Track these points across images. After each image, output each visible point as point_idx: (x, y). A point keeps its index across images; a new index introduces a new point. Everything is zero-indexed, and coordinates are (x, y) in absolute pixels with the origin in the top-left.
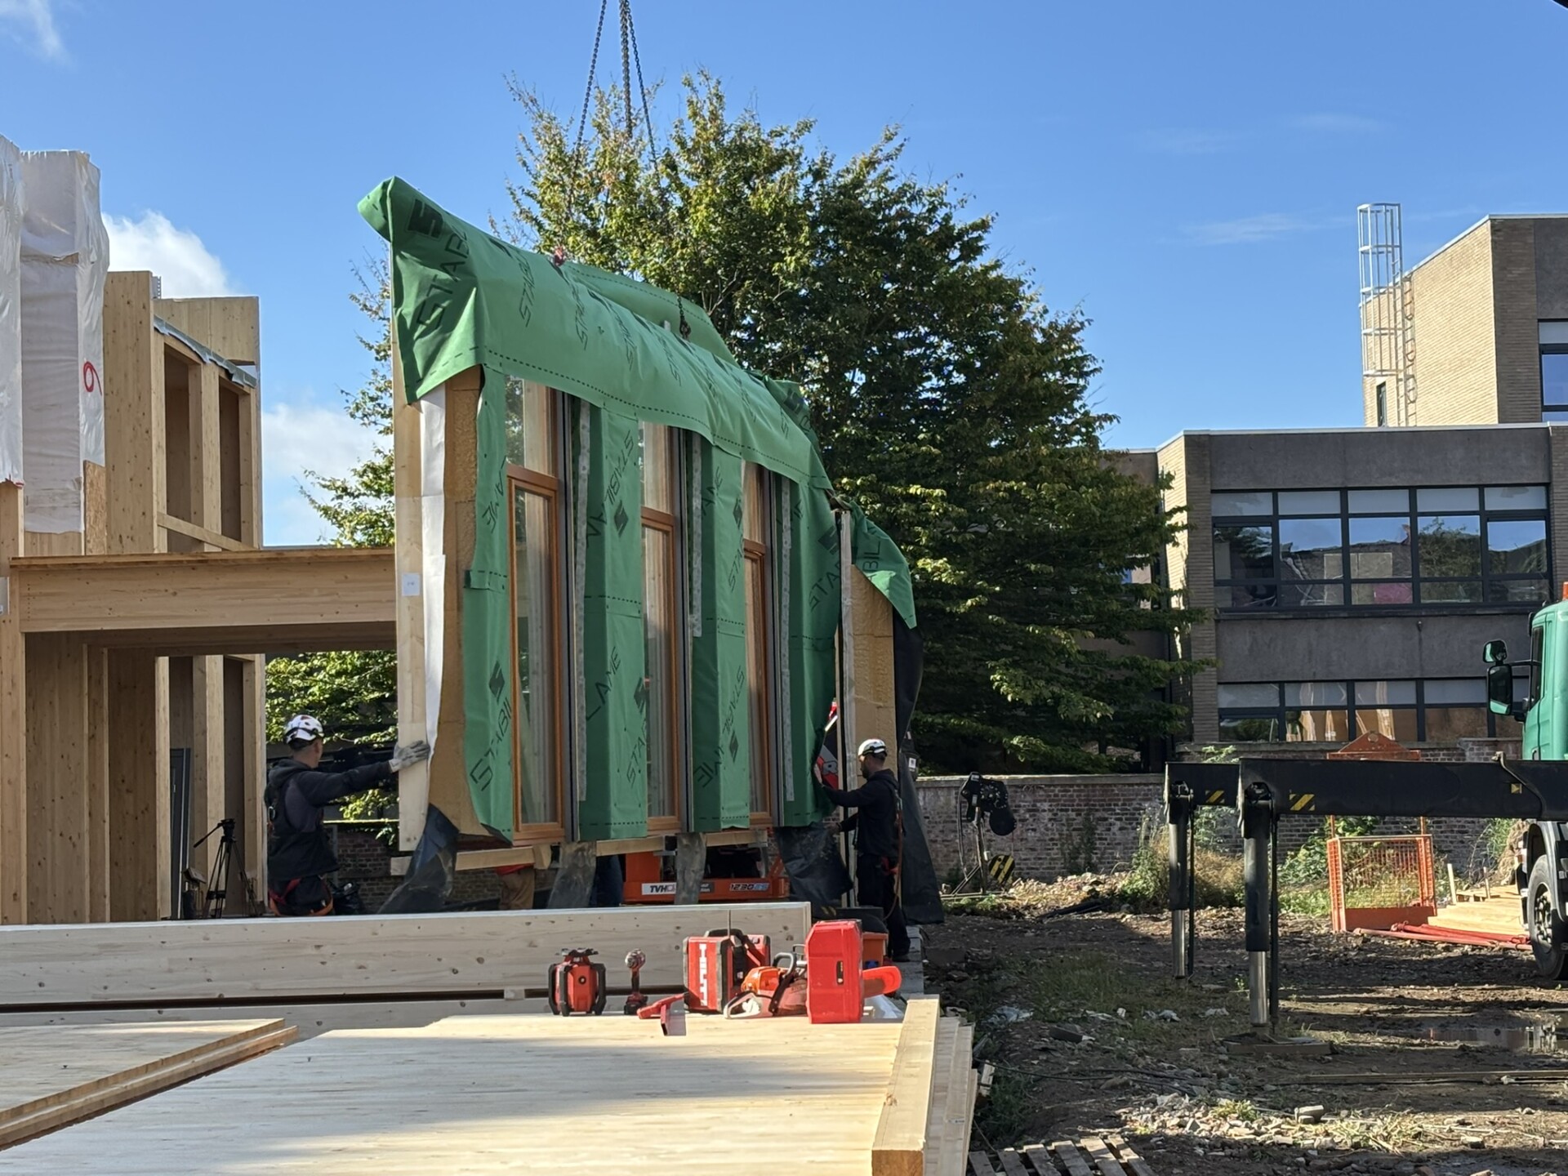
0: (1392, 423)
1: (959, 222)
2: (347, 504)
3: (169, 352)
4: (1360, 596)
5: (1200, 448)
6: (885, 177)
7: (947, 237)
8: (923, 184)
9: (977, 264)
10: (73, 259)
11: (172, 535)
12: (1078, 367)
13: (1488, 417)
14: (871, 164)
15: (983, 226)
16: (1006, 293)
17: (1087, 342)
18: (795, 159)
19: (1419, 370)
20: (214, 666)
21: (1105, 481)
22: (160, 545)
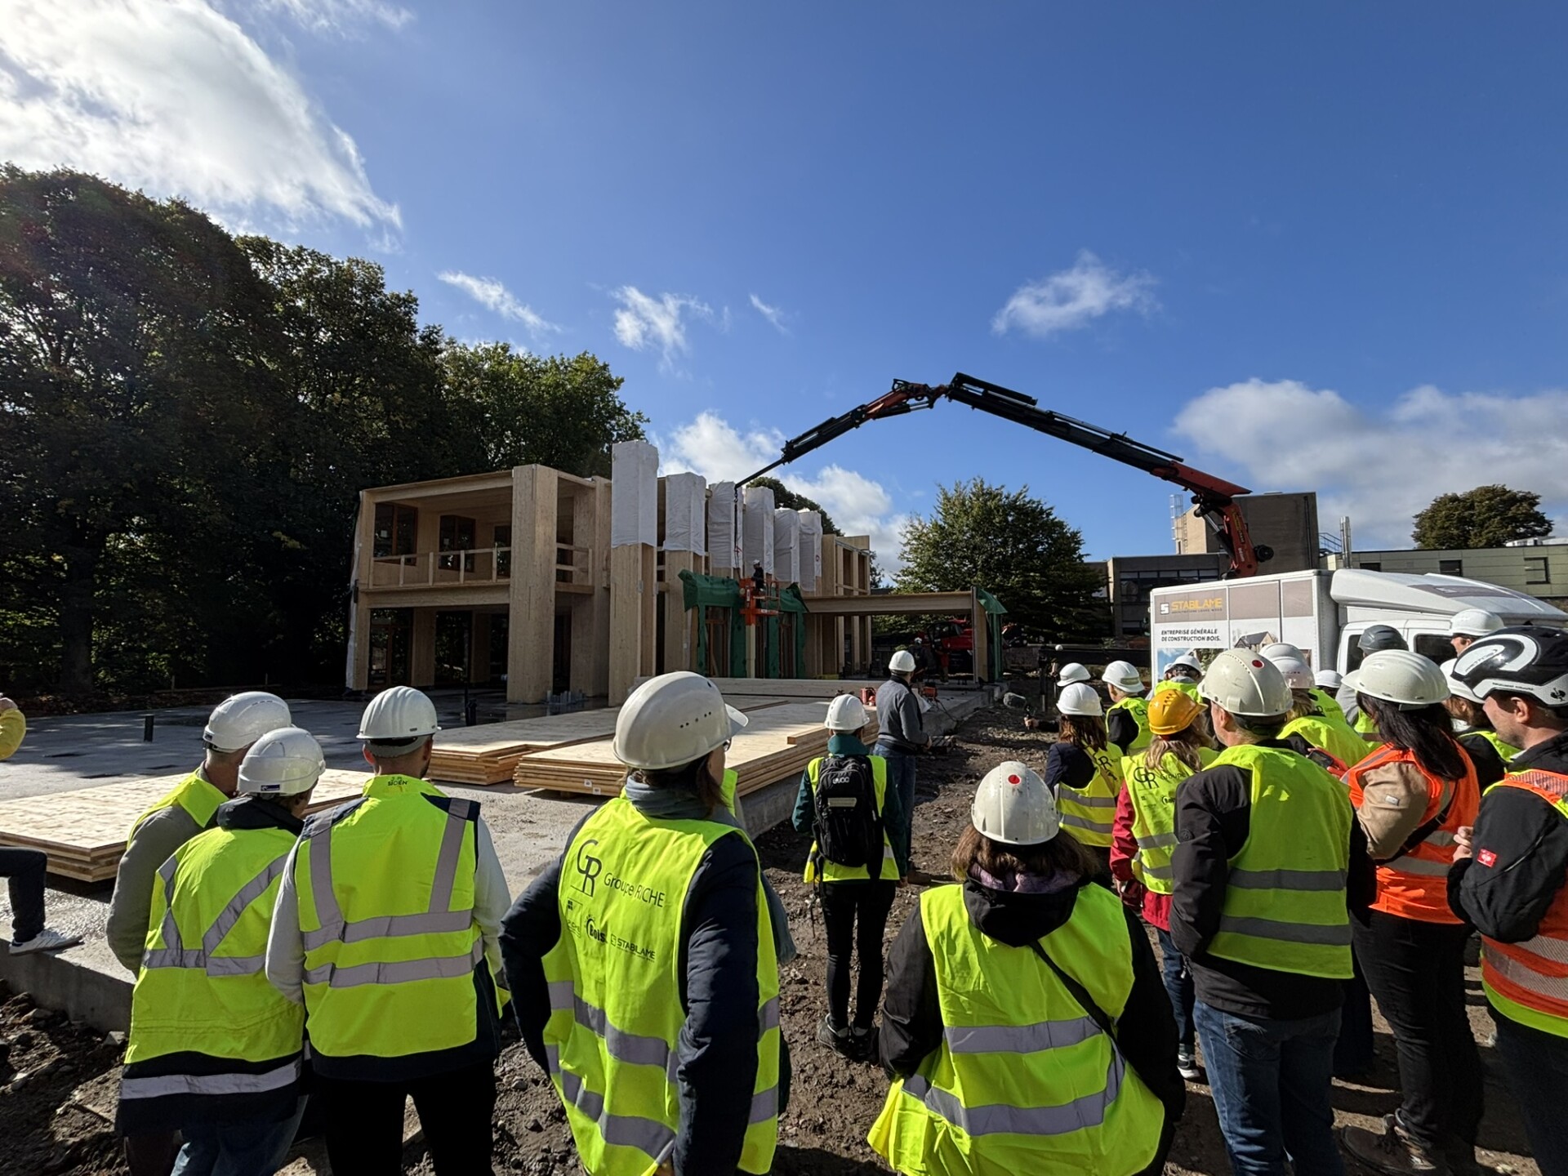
0: (1182, 553)
1: (1045, 508)
2: (899, 579)
3: (844, 550)
5: (1116, 561)
6: (1025, 497)
7: (1042, 512)
8: (1036, 499)
9: (1051, 517)
10: (813, 534)
11: (845, 589)
12: (1078, 543)
13: (1203, 550)
14: (1020, 494)
15: (1052, 508)
16: (1061, 525)
17: (1082, 536)
18: (1001, 495)
19: (1188, 537)
20: (856, 619)
21: (1084, 571)
22: (841, 593)
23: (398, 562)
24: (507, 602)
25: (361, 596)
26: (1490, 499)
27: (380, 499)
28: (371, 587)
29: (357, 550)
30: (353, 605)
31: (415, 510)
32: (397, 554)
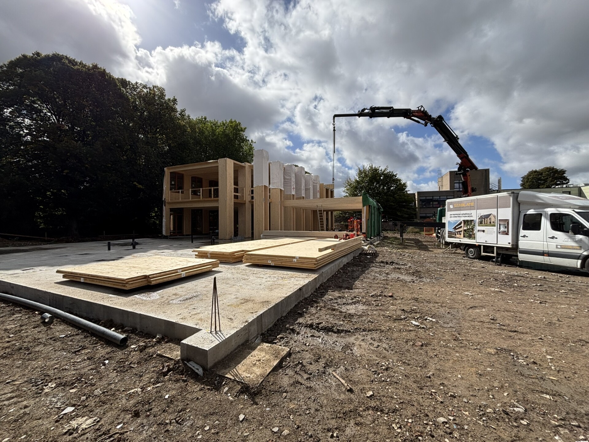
0: (441, 190)
1: (395, 174)
3: (326, 189)
4: (434, 206)
5: (419, 193)
6: (387, 170)
7: (393, 175)
8: (391, 171)
9: (396, 177)
10: (317, 183)
12: (406, 186)
13: (449, 189)
15: (397, 174)
16: (400, 180)
17: (406, 184)
18: (379, 170)
19: (443, 185)
21: (408, 196)
23: (179, 192)
24: (217, 206)
25: (166, 204)
26: (548, 171)
27: (172, 171)
28: (170, 201)
29: (164, 188)
30: (164, 207)
31: (183, 175)
32: (178, 189)
